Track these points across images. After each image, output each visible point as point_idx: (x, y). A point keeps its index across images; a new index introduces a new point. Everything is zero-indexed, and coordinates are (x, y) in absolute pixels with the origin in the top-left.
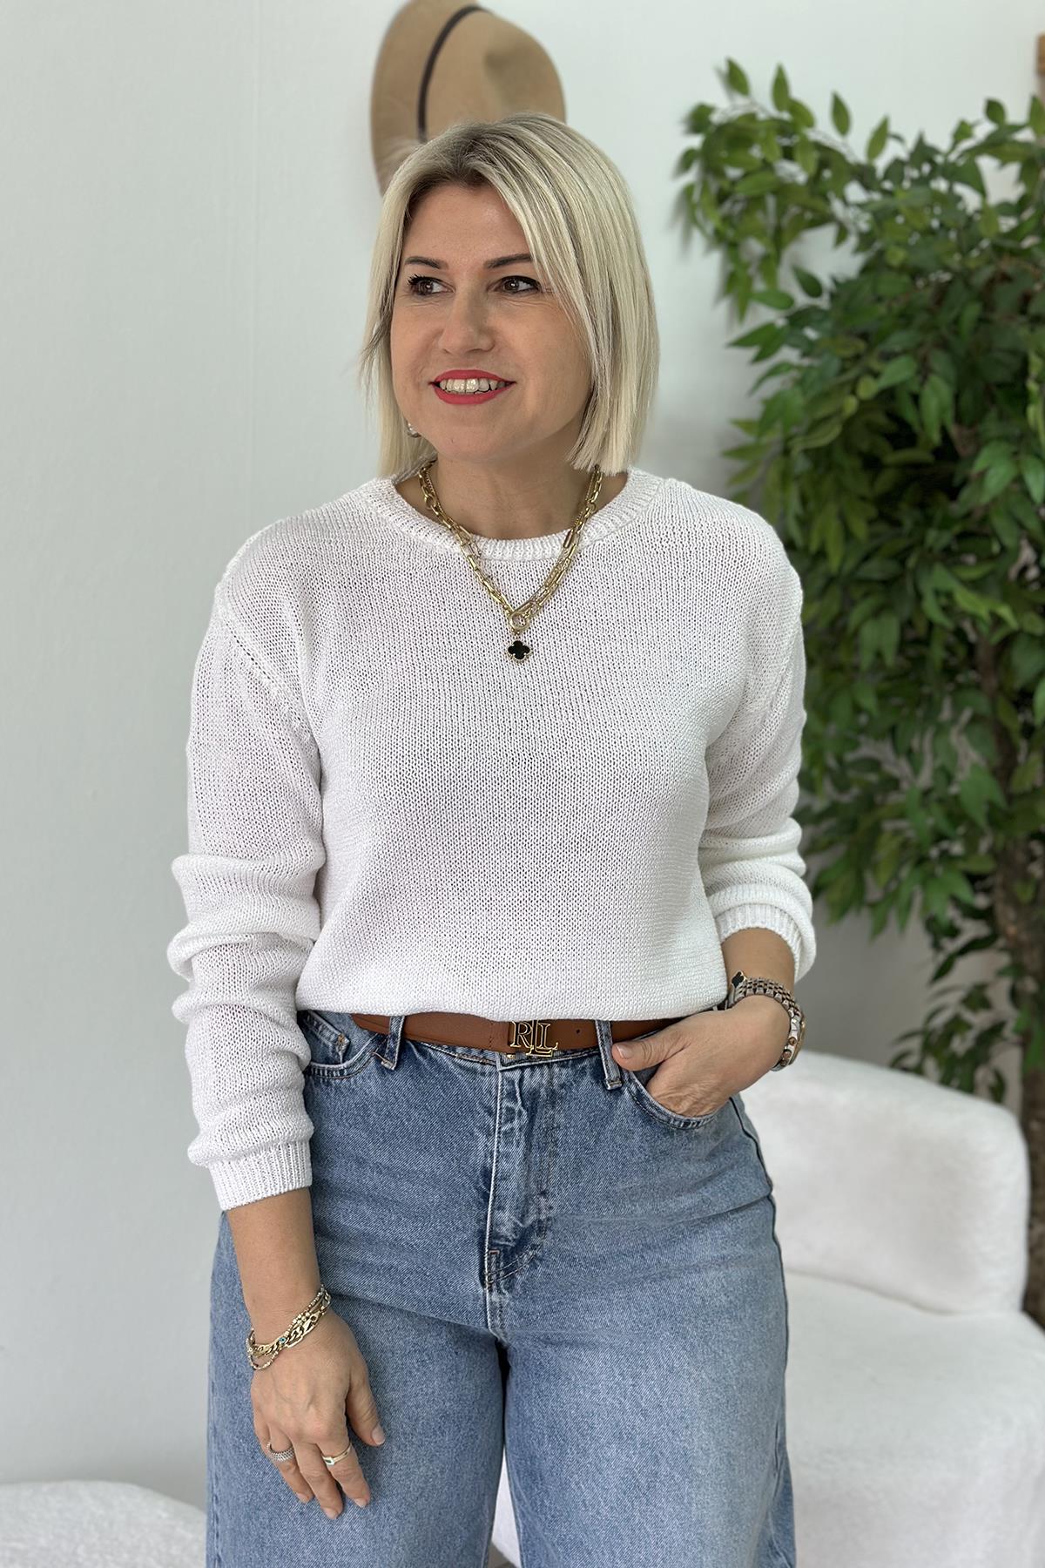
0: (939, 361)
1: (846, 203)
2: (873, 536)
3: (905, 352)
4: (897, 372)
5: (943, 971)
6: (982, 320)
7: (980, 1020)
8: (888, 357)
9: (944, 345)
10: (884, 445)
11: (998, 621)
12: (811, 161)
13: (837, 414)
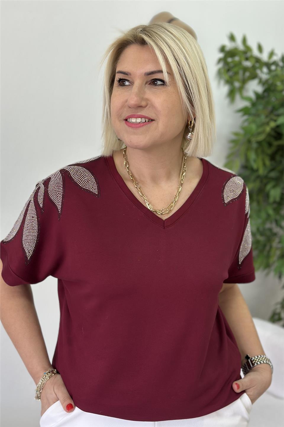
1: (262, 72)
2: (271, 165)
3: (283, 114)
4: (282, 120)
8: (279, 116)
10: (272, 140)
12: (253, 61)
13: (263, 132)
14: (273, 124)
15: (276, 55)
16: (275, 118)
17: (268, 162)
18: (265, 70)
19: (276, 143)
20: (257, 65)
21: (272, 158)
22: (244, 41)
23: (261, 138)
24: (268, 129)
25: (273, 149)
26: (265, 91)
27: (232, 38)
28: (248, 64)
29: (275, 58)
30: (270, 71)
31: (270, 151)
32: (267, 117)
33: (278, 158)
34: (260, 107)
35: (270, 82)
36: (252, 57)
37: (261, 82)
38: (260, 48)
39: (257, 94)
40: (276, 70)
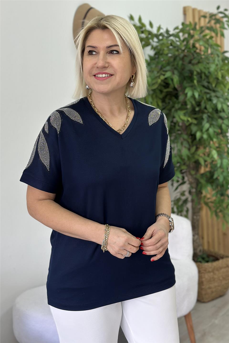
0: (176, 72)
1: (153, 41)
2: (163, 106)
3: (169, 70)
4: (168, 74)
5: (177, 189)
6: (183, 64)
7: (183, 198)
8: (166, 71)
9: (176, 69)
10: (163, 88)
11: (188, 121)
12: (147, 33)
13: (157, 83)
14: (162, 77)
15: (162, 29)
16: (163, 73)
17: (160, 104)
18: (155, 40)
19: (165, 90)
20: (150, 36)
21: (163, 100)
22: (140, 19)
23: (155, 87)
24: (159, 81)
25: (164, 94)
26: (156, 54)
27: (131, 18)
28: (143, 36)
29: (161, 31)
30: (159, 40)
31: (161, 96)
32: (158, 72)
33: (167, 100)
34: (153, 66)
35: (159, 48)
36: (146, 31)
37: (153, 48)
38: (151, 25)
39: (150, 56)
40: (162, 40)
